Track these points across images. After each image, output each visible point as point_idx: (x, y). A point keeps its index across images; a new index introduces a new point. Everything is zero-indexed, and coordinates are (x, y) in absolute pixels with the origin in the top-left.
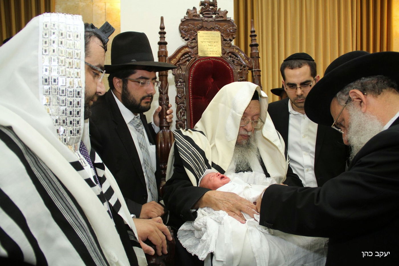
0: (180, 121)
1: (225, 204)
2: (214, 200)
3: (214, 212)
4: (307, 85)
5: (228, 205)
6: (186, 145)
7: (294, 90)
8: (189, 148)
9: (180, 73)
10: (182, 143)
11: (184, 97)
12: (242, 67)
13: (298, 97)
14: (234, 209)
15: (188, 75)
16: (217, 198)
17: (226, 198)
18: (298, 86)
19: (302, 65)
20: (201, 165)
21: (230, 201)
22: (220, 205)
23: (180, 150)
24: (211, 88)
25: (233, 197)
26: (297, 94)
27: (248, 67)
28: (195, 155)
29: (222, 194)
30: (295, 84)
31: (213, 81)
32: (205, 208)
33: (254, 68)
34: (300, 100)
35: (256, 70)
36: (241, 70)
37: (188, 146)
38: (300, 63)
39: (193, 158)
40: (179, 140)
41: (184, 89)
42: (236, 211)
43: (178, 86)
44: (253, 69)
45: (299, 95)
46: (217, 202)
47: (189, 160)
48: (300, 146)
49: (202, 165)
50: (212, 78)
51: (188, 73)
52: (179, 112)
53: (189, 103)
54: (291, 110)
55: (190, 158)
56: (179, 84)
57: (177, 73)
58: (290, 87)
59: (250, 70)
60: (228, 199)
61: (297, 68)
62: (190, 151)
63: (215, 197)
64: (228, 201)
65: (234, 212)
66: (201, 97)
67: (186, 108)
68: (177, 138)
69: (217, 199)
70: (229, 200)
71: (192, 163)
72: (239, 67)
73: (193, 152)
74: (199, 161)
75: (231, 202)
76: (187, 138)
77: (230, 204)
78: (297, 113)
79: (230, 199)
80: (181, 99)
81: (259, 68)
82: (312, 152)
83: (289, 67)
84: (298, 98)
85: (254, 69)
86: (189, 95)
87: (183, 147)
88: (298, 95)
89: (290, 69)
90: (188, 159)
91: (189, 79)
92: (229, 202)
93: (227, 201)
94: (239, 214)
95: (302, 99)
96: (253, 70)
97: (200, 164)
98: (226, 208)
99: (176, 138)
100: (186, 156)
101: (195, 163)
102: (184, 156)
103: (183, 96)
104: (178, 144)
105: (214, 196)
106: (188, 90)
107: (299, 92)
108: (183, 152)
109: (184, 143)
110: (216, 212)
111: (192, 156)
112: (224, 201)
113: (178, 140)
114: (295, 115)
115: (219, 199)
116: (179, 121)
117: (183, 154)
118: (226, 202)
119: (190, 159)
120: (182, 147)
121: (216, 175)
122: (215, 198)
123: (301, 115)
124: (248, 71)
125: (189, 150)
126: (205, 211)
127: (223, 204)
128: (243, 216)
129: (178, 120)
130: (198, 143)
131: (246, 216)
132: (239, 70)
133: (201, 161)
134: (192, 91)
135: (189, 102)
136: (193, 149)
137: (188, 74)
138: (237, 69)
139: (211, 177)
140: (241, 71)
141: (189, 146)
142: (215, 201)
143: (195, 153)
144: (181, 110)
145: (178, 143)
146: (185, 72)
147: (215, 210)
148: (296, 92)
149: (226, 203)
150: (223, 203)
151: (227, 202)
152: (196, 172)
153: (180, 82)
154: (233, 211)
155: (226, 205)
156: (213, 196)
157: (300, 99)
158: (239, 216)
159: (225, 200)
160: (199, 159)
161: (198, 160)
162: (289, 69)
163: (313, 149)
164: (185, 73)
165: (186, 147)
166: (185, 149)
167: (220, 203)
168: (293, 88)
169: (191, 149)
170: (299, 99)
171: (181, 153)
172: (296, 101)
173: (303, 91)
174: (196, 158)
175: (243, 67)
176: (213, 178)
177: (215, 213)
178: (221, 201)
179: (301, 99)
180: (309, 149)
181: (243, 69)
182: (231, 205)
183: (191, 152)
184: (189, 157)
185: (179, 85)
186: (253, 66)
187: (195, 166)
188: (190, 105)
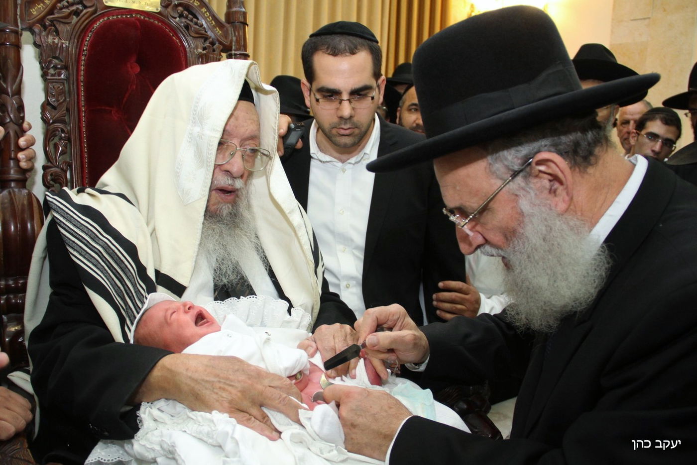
0: (55, 167)
1: (220, 393)
2: (189, 382)
3: (192, 414)
4: (365, 96)
5: (230, 393)
6: (86, 230)
7: (335, 105)
8: (95, 238)
9: (54, 42)
10: (75, 225)
11: (65, 104)
12: (207, 44)
13: (343, 122)
14: (246, 404)
15: (76, 51)
16: (196, 376)
17: (221, 375)
18: (345, 96)
19: (356, 48)
20: (130, 281)
21: (232, 383)
22: (207, 393)
23: (71, 242)
24: (134, 87)
25: (238, 370)
26: (340, 114)
27: (220, 43)
28: (113, 255)
29: (207, 366)
30: (340, 90)
31: (139, 70)
32: (162, 403)
33: (233, 48)
34: (345, 129)
35: (238, 52)
36: (204, 49)
37: (91, 231)
38: (353, 43)
39: (108, 263)
40: (64, 218)
41: (63, 84)
42: (251, 409)
43: (49, 77)
44: (231, 50)
45: (345, 117)
46: (197, 387)
47: (97, 268)
48: (332, 232)
49: (133, 281)
50: (136, 62)
51: (75, 44)
52: (51, 144)
53: (77, 122)
54: (316, 152)
55: (100, 263)
56: (52, 71)
57: (48, 42)
58: (324, 97)
59: (224, 52)
60: (228, 379)
61: (347, 54)
62: (100, 245)
63: (190, 374)
64: (228, 382)
65: (247, 413)
66: (111, 109)
67: (69, 133)
68: (60, 211)
69: (196, 381)
70: (232, 381)
71: (105, 276)
72: (200, 43)
73: (107, 248)
74: (123, 270)
75: (236, 384)
76: (87, 211)
77: (233, 391)
78: (327, 158)
79: (231, 377)
80: (56, 111)
81: (246, 50)
82: (357, 248)
83: (328, 50)
84: (341, 124)
85: (235, 50)
86: (78, 103)
87: (78, 236)
88: (341, 118)
89: (329, 54)
90: (95, 266)
91: (78, 61)
92: (232, 386)
93: (225, 383)
94: (260, 417)
95: (351, 127)
96: (233, 52)
97: (128, 278)
98: (226, 405)
99: (57, 212)
100: (90, 258)
101: (113, 276)
102: (84, 257)
103: (62, 103)
104: (64, 226)
105: (187, 370)
106: (75, 87)
107: (346, 110)
108: (80, 247)
109: (81, 224)
110: (200, 415)
111: (104, 260)
112: (218, 385)
113: (62, 216)
114: (324, 162)
115: (203, 380)
116: (51, 167)
117: (81, 254)
118: (222, 385)
119: (99, 266)
120: (75, 234)
121: (182, 307)
122: (190, 377)
123: (336, 164)
124: (220, 55)
125: (97, 243)
126: (162, 411)
127: (217, 393)
128: (269, 419)
129: (49, 164)
130: (116, 223)
131: (277, 419)
132: (200, 50)
133: (129, 270)
134: (86, 91)
135: (77, 119)
136: (107, 238)
137: (77, 48)
138: (197, 48)
139: (170, 312)
140: (205, 52)
141: (94, 233)
142: (193, 384)
143: (114, 251)
144: (56, 140)
145: (62, 225)
146: (67, 42)
147: (193, 409)
148: (338, 109)
149: (224, 389)
150: (215, 390)
151: (226, 387)
152: (118, 300)
153: (55, 67)
154: (245, 410)
155: (224, 394)
156: (184, 372)
157: (345, 127)
158: (262, 420)
159: (219, 382)
160: (123, 266)
161: (121, 268)
162: (326, 55)
163: (360, 239)
164: (67, 45)
165: (87, 234)
166: (84, 241)
167: (206, 389)
168: (331, 101)
169: (101, 240)
170: (343, 126)
171: (75, 250)
172: (334, 131)
173: (353, 109)
174: (116, 262)
175: (210, 43)
176: (174, 316)
177: (194, 417)
178: (207, 385)
179: (348, 126)
180: (352, 240)
181: (209, 46)
182: (239, 394)
183: (102, 247)
184: (97, 261)
185: (52, 75)
186: (233, 44)
187: (114, 285)
188: (80, 128)
